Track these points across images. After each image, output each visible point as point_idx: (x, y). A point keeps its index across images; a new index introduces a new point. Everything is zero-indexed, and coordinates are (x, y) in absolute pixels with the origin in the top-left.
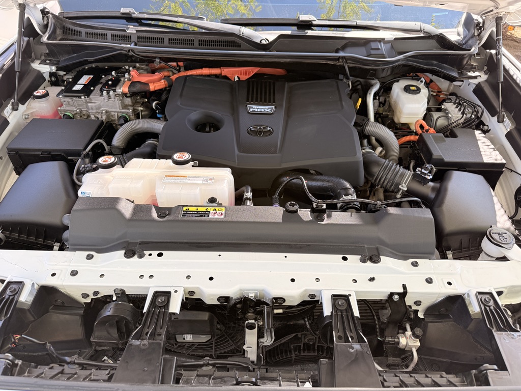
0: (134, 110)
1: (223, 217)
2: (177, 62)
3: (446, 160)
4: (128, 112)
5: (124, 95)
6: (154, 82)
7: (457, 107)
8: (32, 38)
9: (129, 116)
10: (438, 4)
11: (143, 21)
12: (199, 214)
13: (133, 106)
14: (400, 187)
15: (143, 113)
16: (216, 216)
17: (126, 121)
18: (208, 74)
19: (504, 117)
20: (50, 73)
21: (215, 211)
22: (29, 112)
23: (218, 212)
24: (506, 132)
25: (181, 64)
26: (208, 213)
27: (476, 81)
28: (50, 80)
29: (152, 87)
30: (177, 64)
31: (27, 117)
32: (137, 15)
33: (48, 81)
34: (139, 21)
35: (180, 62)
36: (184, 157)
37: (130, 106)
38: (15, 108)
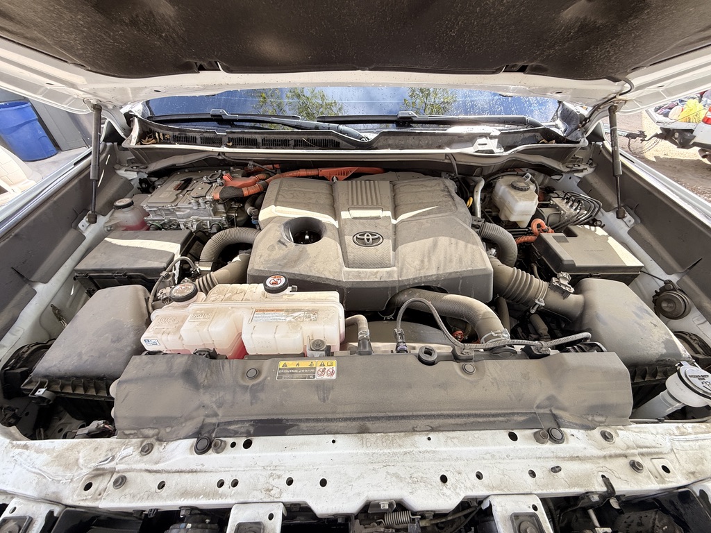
0: (228, 218)
1: (334, 377)
2: (273, 164)
3: (578, 264)
4: (220, 220)
5: (215, 201)
6: (247, 186)
7: (567, 203)
8: (116, 144)
9: (223, 224)
10: (554, 92)
11: (235, 123)
12: (302, 373)
13: (226, 213)
14: (537, 301)
15: (238, 220)
16: (325, 377)
17: (219, 229)
18: (305, 175)
19: (624, 213)
20: (140, 179)
21: (323, 367)
22: (113, 223)
23: (327, 368)
24: (628, 229)
25: (277, 166)
26: (313, 371)
27: (580, 175)
28: (140, 187)
29: (246, 192)
30: (273, 167)
31: (109, 229)
32: (228, 115)
33: (138, 188)
34: (230, 122)
35: (276, 164)
36: (279, 281)
37: (224, 213)
38: (93, 221)
